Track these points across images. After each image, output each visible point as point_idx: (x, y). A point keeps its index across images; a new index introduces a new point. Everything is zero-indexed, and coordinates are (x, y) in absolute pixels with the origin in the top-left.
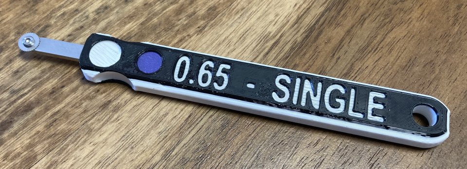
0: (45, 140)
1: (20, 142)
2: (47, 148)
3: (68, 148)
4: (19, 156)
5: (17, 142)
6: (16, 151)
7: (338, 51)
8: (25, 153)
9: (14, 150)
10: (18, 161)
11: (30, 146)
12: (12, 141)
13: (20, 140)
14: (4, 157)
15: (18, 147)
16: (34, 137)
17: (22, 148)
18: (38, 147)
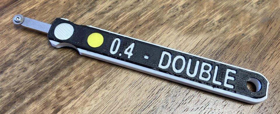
0: (98, 69)
1: (83, 70)
2: (100, 74)
3: (112, 75)
4: (84, 78)
5: (82, 69)
6: (82, 75)
7: (270, 24)
8: (87, 76)
9: (80, 75)
10: (83, 81)
11: (90, 72)
12: (79, 69)
13: (84, 68)
14: (75, 78)
15: (83, 72)
16: (92, 67)
17: (85, 73)
18: (94, 73)
